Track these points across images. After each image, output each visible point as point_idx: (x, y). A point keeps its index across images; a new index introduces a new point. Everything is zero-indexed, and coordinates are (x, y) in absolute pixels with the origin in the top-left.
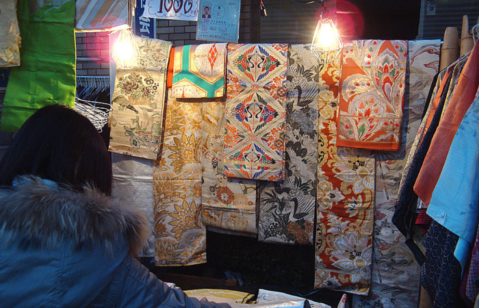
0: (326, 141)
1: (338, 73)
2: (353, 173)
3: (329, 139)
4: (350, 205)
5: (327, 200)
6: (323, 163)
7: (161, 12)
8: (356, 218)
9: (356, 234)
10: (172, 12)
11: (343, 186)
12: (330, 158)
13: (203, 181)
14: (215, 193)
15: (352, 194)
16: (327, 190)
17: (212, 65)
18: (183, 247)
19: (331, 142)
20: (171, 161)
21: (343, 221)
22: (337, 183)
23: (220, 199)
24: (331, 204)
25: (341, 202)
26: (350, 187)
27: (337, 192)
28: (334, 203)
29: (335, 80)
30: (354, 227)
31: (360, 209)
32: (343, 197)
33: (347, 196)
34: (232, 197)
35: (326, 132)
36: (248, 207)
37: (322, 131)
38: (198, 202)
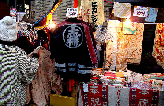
0: (157, 44)
1: (161, 29)
2: (162, 50)
3: (158, 43)
4: (161, 57)
5: (156, 56)
6: (156, 48)
7: (137, 15)
8: (162, 59)
9: (162, 63)
10: (140, 15)
11: (160, 53)
12: (157, 47)
13: (128, 52)
14: (131, 55)
15: (162, 55)
16: (156, 54)
17: (133, 27)
18: (122, 67)
19: (158, 44)
20: (121, 48)
21: (159, 60)
22: (158, 52)
23: (132, 56)
24: (157, 57)
25: (159, 56)
26: (161, 53)
27: (158, 54)
28: (157, 56)
29: (160, 31)
30: (161, 61)
31: (163, 58)
32: (159, 55)
33: (160, 55)
34: (135, 56)
35: (157, 42)
36: (139, 58)
37: (157, 41)
38: (126, 57)
